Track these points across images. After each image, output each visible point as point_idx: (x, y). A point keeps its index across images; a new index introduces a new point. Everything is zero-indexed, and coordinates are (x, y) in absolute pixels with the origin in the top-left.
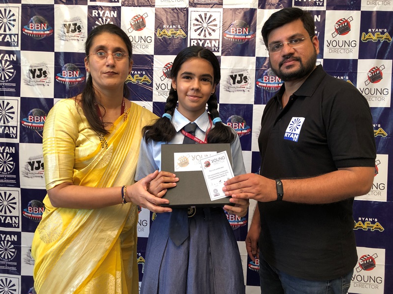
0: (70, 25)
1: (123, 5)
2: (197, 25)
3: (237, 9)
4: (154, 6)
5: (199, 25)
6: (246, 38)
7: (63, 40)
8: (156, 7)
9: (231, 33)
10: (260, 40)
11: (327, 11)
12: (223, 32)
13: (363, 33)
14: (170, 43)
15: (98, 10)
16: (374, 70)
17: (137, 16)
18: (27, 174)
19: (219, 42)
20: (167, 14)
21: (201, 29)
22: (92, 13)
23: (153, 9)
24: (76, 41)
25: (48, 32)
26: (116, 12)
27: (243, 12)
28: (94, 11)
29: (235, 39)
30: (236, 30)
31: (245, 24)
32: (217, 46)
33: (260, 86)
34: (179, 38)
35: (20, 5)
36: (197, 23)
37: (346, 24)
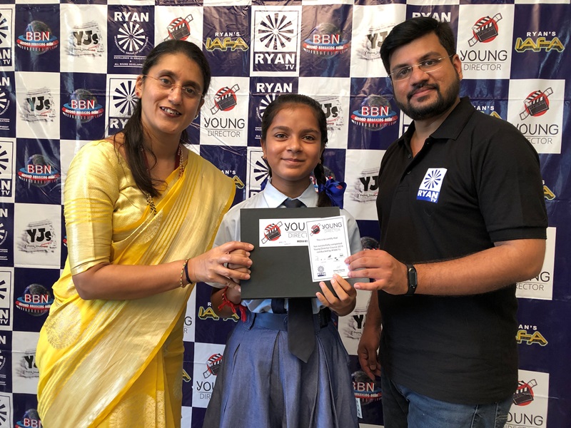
0: (82, 33)
1: (157, 3)
2: (264, 31)
3: (323, 6)
4: (202, 4)
5: (267, 31)
6: (335, 50)
7: (72, 55)
8: (204, 5)
9: (314, 43)
10: (357, 52)
11: (460, 6)
12: (302, 41)
13: (519, 39)
14: (225, 59)
15: (121, 11)
16: (534, 95)
17: (177, 20)
18: (25, 247)
19: (296, 57)
20: (220, 16)
21: (270, 37)
22: (113, 17)
23: (201, 8)
24: (91, 57)
25: (51, 44)
26: (147, 14)
27: (331, 11)
28: (116, 13)
29: (319, 51)
30: (321, 38)
31: (334, 28)
32: (293, 62)
33: (357, 121)
34: (238, 51)
35: (13, 6)
36: (263, 28)
37: (490, 26)
